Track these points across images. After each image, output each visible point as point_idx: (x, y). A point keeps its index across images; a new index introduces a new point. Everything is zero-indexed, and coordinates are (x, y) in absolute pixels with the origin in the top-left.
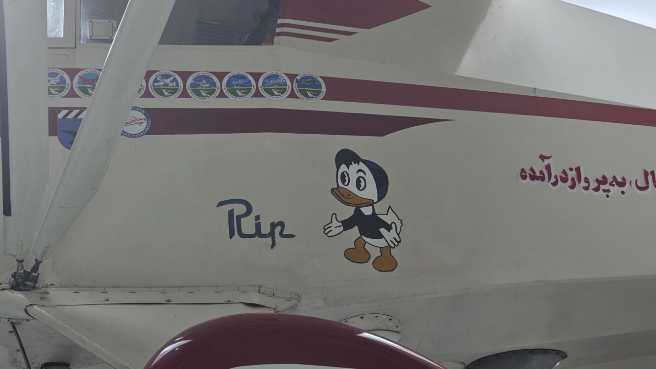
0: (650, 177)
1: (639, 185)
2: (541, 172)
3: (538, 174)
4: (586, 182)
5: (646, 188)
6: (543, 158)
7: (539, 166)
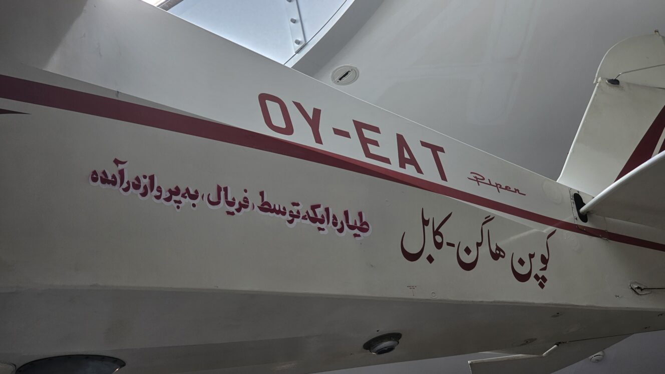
0: (222, 193)
1: (211, 199)
2: (114, 176)
3: (110, 178)
4: (158, 191)
5: (218, 203)
6: (117, 162)
7: (112, 171)
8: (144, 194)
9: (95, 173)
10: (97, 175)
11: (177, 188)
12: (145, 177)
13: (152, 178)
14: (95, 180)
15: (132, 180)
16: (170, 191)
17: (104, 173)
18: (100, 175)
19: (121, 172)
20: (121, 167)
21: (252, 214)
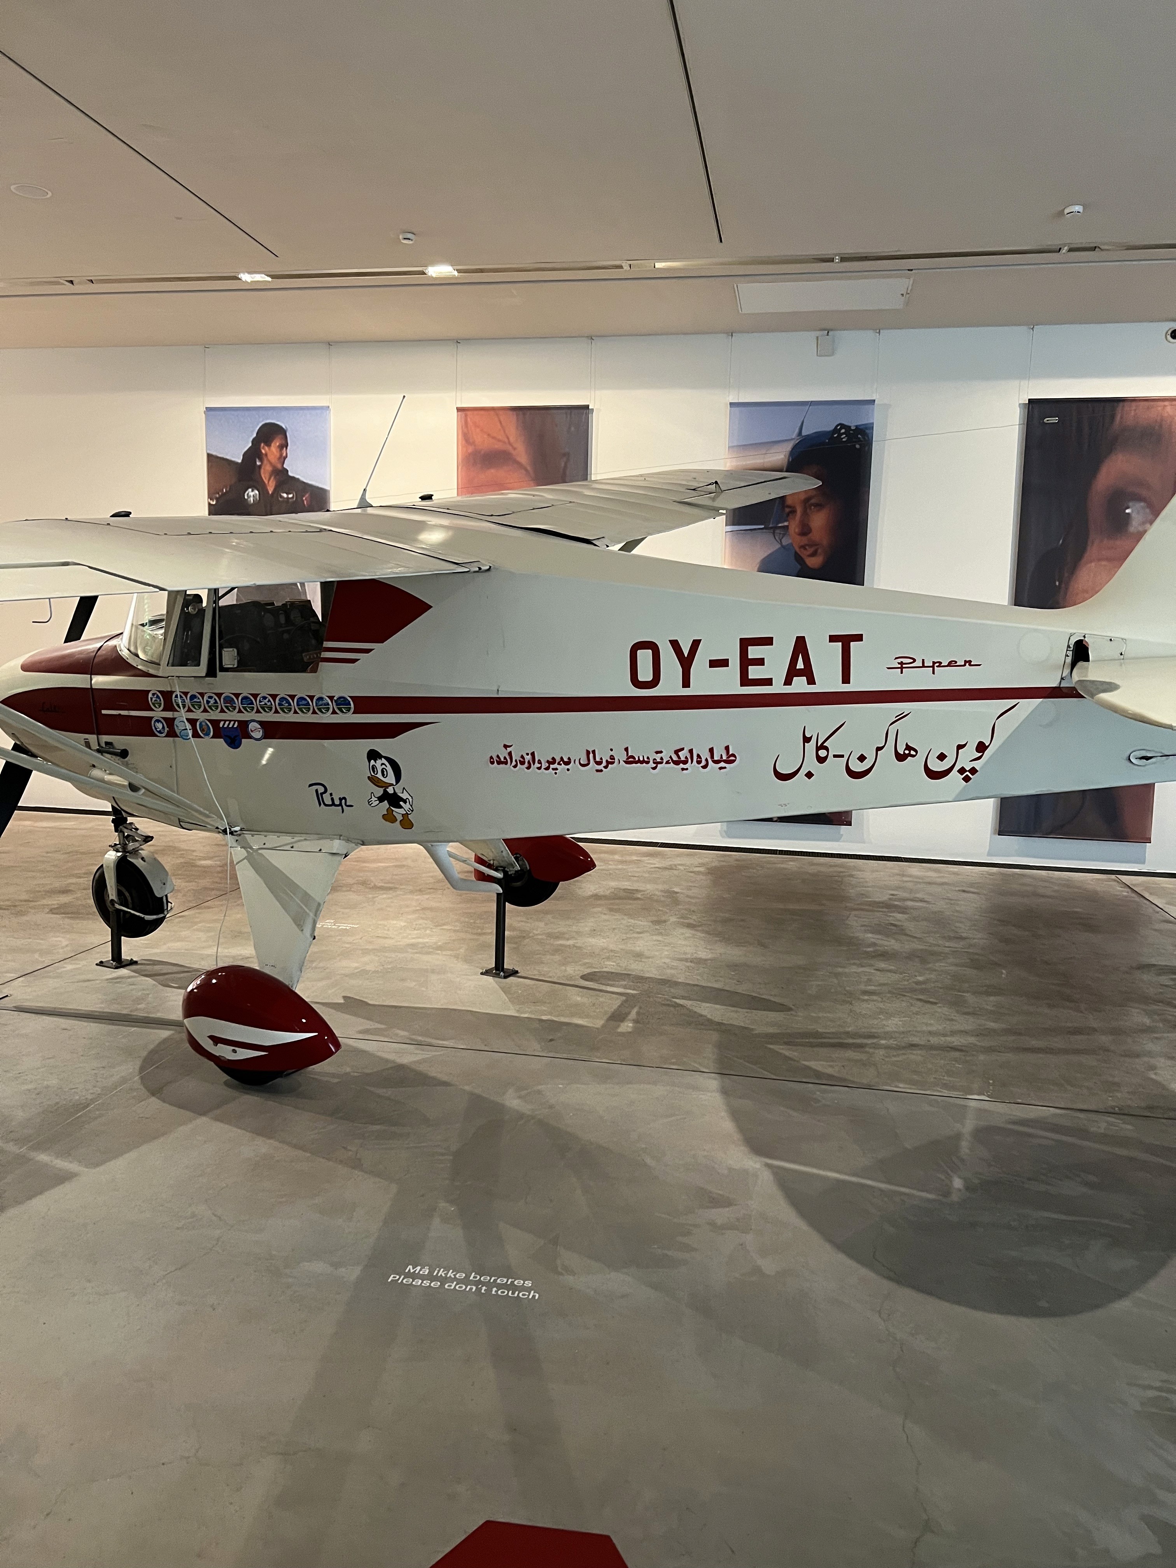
0: (591, 755)
1: (582, 762)
2: (505, 758)
3: (502, 760)
4: (539, 763)
5: (588, 764)
6: (506, 746)
7: (503, 754)
8: (528, 768)
9: (491, 758)
10: (493, 759)
11: (553, 758)
12: (528, 754)
13: (533, 754)
14: (492, 763)
15: (519, 758)
16: (548, 762)
17: (498, 756)
18: (495, 758)
19: (510, 754)
20: (509, 749)
21: (620, 767)
